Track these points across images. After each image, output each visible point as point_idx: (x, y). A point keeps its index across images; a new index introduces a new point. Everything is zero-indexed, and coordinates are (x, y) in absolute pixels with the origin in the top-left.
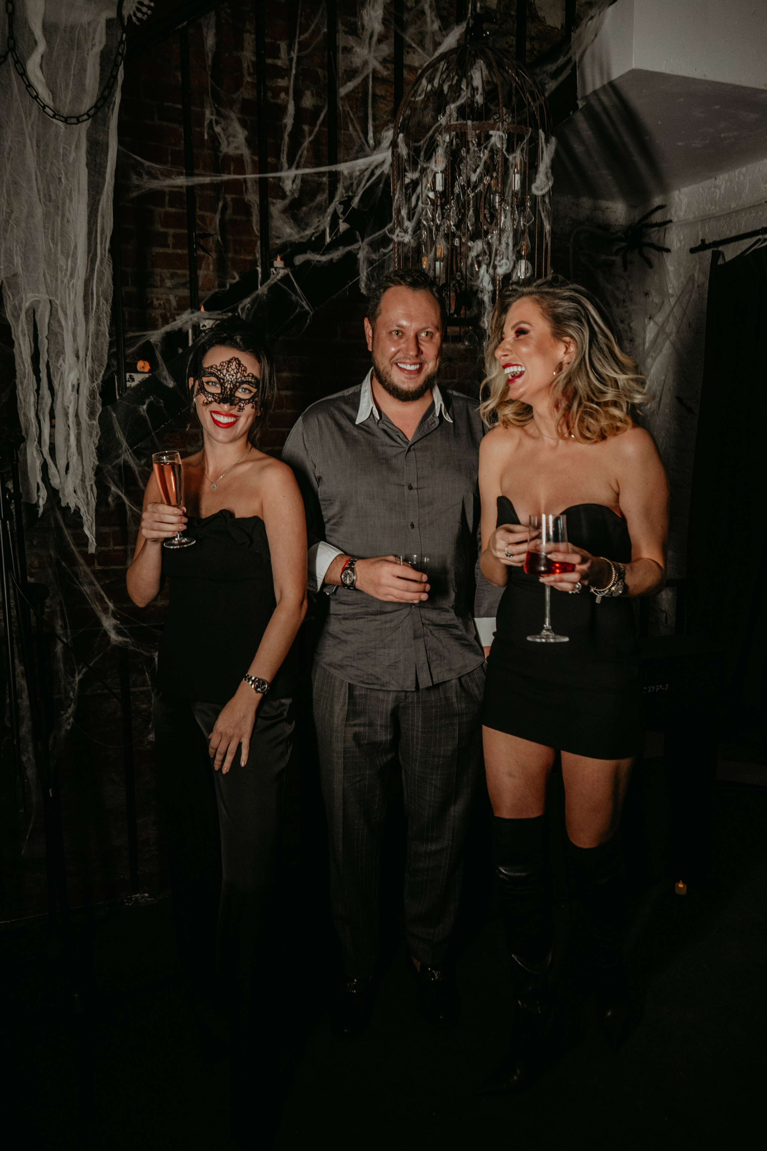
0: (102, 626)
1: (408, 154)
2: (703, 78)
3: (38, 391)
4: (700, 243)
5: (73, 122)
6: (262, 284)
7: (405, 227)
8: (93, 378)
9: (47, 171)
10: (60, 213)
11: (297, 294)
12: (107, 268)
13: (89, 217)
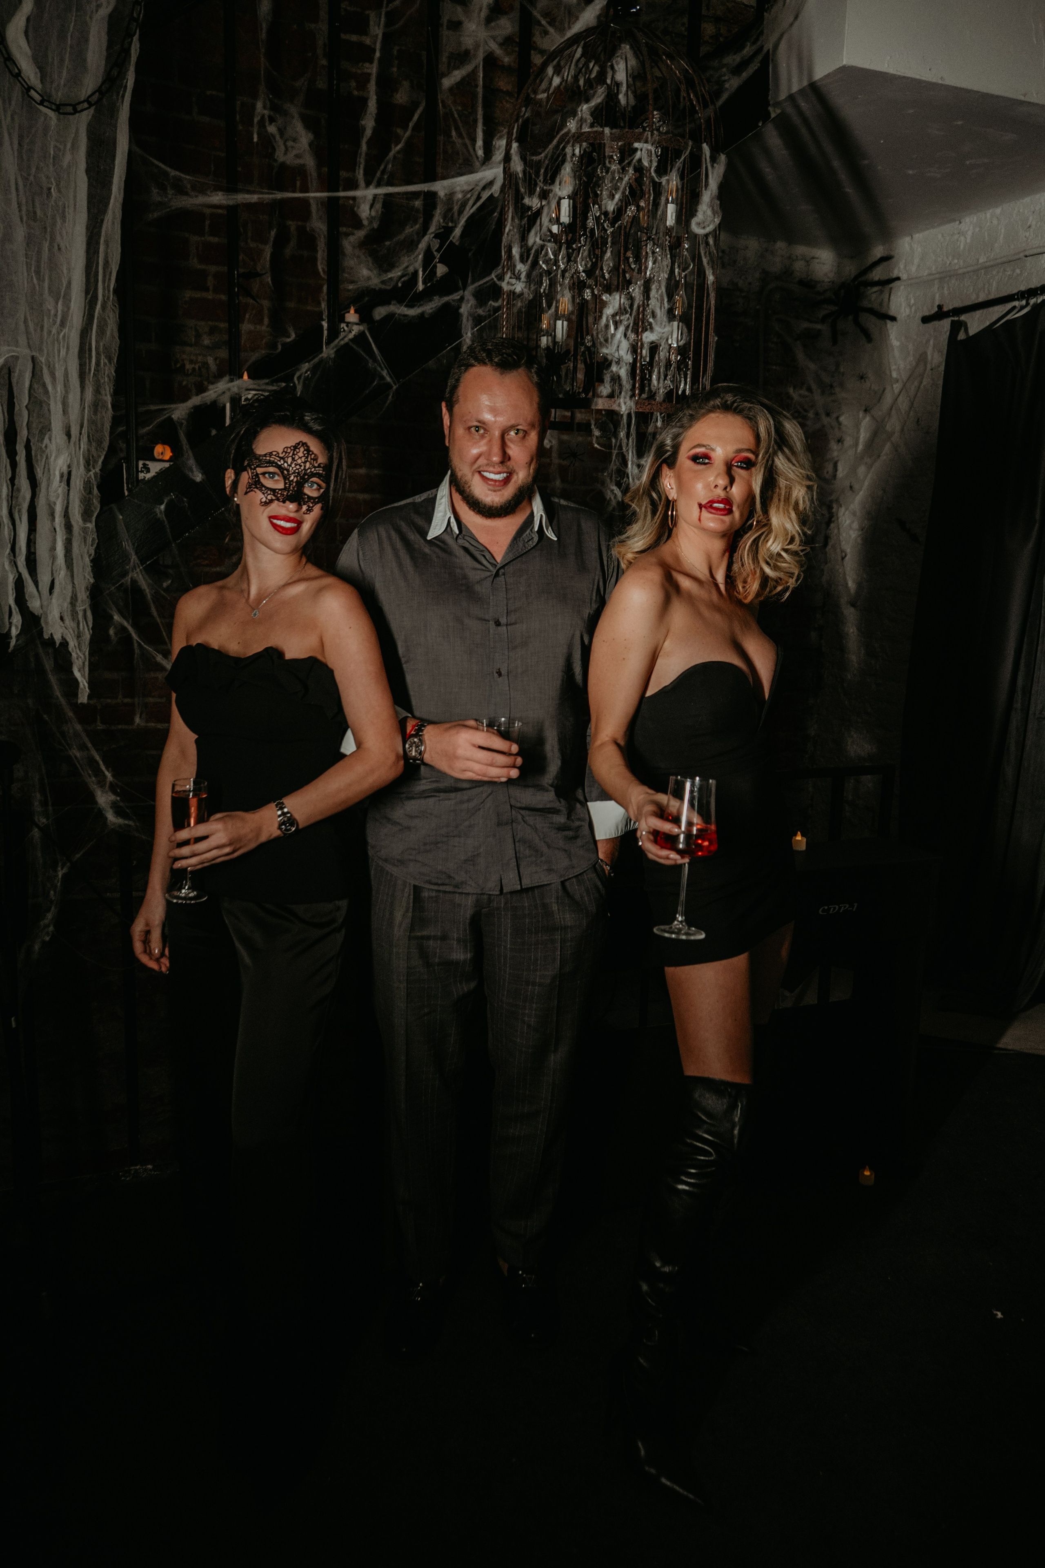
0: (96, 803)
1: (524, 172)
2: (940, 82)
3: (12, 480)
4: (937, 309)
5: (66, 111)
6: (328, 344)
7: (517, 271)
8: (89, 464)
9: (32, 178)
10: (48, 237)
11: (375, 360)
12: (111, 315)
13: (89, 244)
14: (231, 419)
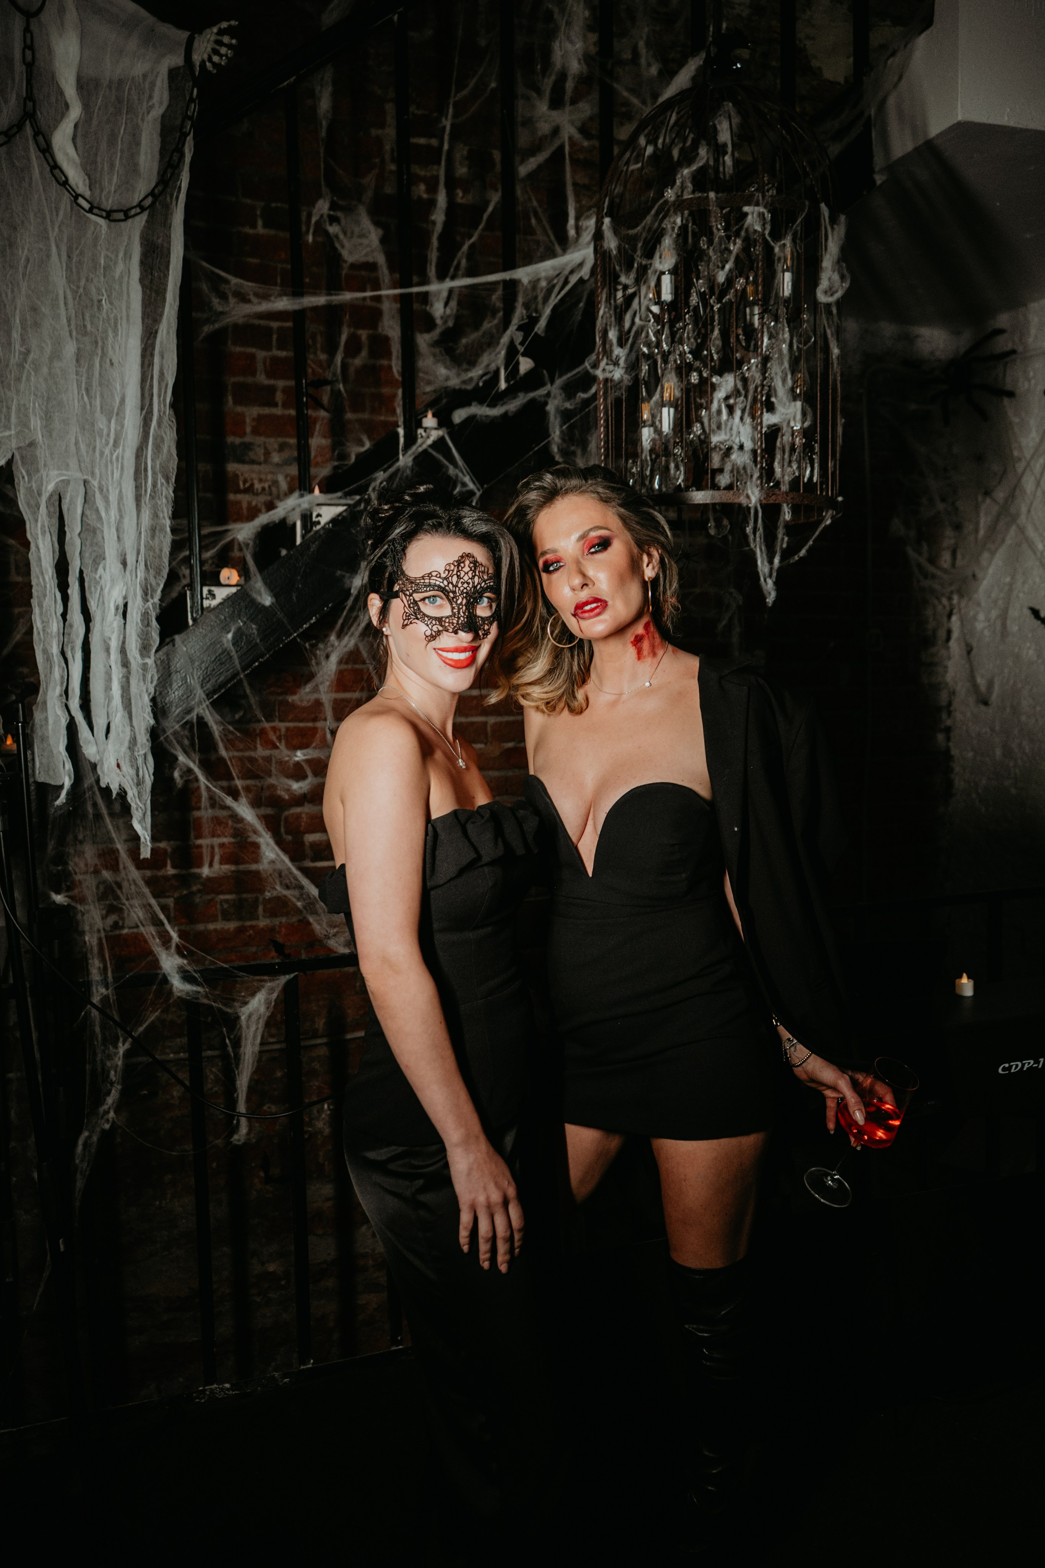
0: (160, 968)
1: (619, 248)
3: (64, 615)
5: (118, 218)
6: (404, 451)
7: (614, 357)
8: (146, 594)
9: (81, 290)
10: (99, 352)
11: (456, 465)
12: (168, 431)
13: (143, 356)
14: (303, 536)
